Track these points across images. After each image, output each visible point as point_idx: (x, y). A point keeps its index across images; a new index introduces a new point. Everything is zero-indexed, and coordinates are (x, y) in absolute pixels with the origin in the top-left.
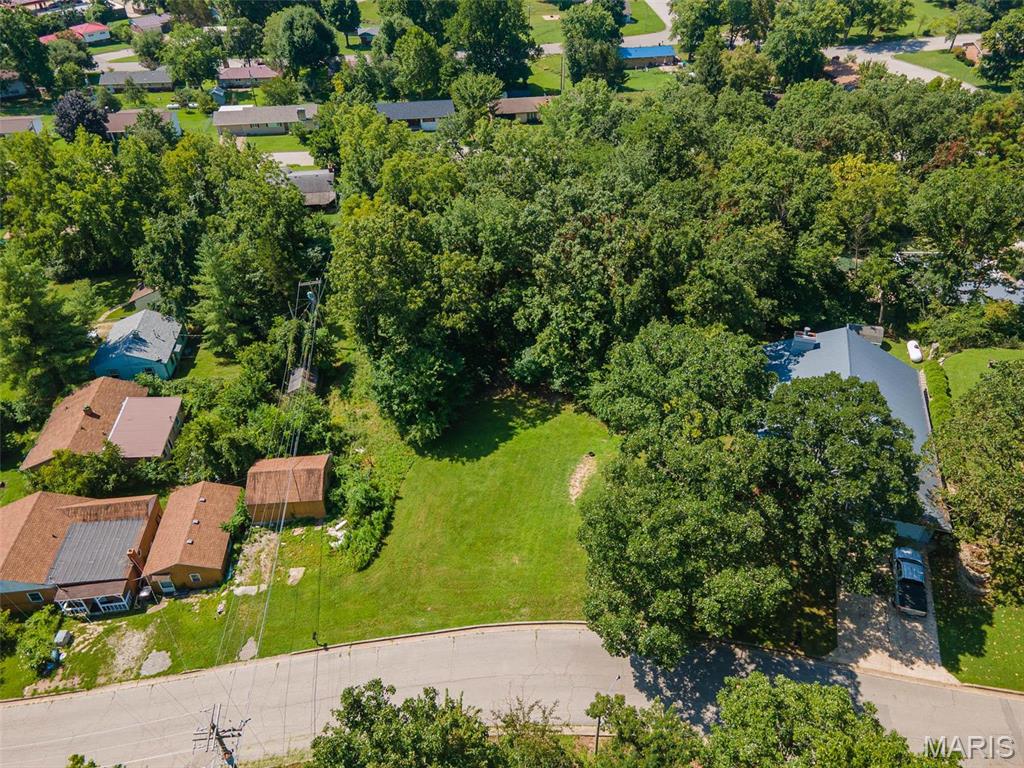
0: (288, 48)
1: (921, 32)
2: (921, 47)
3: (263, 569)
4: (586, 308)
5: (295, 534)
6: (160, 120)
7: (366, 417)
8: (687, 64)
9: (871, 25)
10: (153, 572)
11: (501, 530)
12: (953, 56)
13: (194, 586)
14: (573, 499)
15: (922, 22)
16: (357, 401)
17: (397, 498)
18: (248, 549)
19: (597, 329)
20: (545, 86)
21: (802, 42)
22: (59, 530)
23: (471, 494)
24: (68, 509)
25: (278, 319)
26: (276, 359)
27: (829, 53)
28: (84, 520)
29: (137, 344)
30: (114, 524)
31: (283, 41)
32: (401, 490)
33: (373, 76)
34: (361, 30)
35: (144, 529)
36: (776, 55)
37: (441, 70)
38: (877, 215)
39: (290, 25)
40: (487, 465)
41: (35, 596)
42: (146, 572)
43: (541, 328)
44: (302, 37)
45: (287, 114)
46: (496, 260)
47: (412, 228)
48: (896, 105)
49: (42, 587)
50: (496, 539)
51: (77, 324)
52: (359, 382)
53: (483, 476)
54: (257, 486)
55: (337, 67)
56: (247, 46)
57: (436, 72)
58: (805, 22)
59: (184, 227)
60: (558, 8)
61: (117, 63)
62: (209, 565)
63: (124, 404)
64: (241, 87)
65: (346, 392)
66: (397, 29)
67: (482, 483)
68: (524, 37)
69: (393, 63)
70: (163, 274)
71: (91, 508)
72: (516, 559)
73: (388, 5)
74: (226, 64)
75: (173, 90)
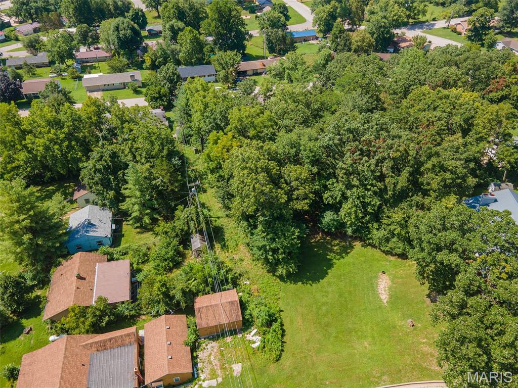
0: (116, 41)
1: (431, 19)
2: (433, 26)
3: (215, 368)
5: (228, 341)
6: (59, 87)
7: (242, 260)
8: (323, 39)
10: (153, 380)
11: (350, 326)
12: (450, 30)
14: (385, 301)
15: (432, 14)
16: (232, 250)
17: (280, 311)
18: (201, 355)
20: (254, 54)
21: (385, 27)
22: (85, 360)
23: (324, 304)
24: (86, 345)
25: (180, 207)
26: (182, 230)
27: (395, 31)
28: (97, 350)
29: (91, 227)
30: (116, 350)
31: (113, 38)
32: (280, 305)
33: (166, 53)
34: (148, 28)
39: (117, 28)
40: (326, 284)
43: (342, 203)
44: (125, 35)
45: (126, 78)
46: (312, 166)
47: (269, 154)
50: (350, 332)
51: (56, 221)
52: (229, 239)
53: (326, 292)
54: (202, 316)
55: (145, 50)
56: (86, 39)
57: (202, 50)
58: (385, 17)
59: (110, 156)
60: (248, 12)
61: (13, 52)
62: (185, 371)
63: (97, 267)
64: (87, 62)
65: (224, 245)
66: (176, 28)
67: (327, 296)
68: (243, 29)
69: (178, 47)
70: (102, 185)
71: (101, 342)
72: (366, 344)
73: (167, 15)
74: (78, 51)
75: (50, 66)
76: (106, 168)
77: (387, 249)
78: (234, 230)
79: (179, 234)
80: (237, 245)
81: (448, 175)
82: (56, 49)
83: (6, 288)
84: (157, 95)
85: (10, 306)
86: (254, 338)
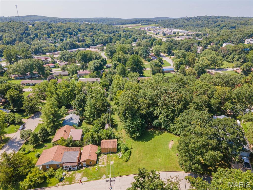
0: (94, 68)
1: (226, 67)
2: (227, 70)
3: (105, 162)
4: (169, 110)
5: (111, 155)
7: (122, 134)
8: (177, 72)
9: (215, 66)
10: (83, 161)
11: (155, 154)
12: (234, 72)
13: (90, 165)
14: (170, 148)
15: (226, 65)
16: (119, 131)
17: (131, 149)
18: (101, 158)
19: (172, 115)
20: (146, 76)
21: (202, 68)
22: (62, 153)
23: (147, 148)
24: (64, 149)
25: (103, 114)
26: (103, 122)
27: (207, 70)
28: (67, 151)
29: (72, 120)
30: (73, 152)
31: (93, 67)
32: (132, 147)
34: (106, 65)
35: (79, 153)
36: (196, 70)
37: (126, 72)
38: (227, 94)
39: (95, 63)
40: (150, 142)
41: (58, 165)
42: (81, 161)
43: (160, 115)
44: (97, 66)
45: (94, 80)
46: (150, 101)
48: (225, 78)
49: (60, 163)
50: (154, 156)
52: (119, 128)
53: (149, 144)
54: (103, 144)
55: (104, 71)
56: (83, 68)
57: (125, 72)
58: (202, 64)
59: (83, 97)
60: (147, 61)
61: (56, 71)
62: (94, 160)
63: (71, 130)
64: (82, 75)
65: (117, 129)
66: (116, 64)
67: (149, 146)
68: (142, 66)
69: (116, 70)
70: (78, 106)
71: (68, 148)
72: (159, 160)
73: (114, 60)
74: (79, 71)
75: (68, 76)
76: (81, 100)
77: (175, 133)
78: (121, 125)
79: (101, 123)
80: (121, 130)
81: (196, 104)
82: (72, 69)
83: (43, 130)
84: (104, 85)
85: (42, 137)
86: (120, 155)
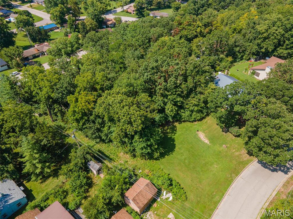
2: (116, 11)
5: (155, 206)
7: (126, 162)
8: (62, 28)
12: (125, 12)
14: (208, 143)
15: (113, 5)
16: (117, 159)
25: (73, 150)
27: (103, 17)
40: (178, 150)
50: (205, 165)
53: (181, 153)
54: (138, 202)
65: (110, 159)
67: (183, 155)
68: (9, 31)
72: (216, 166)
